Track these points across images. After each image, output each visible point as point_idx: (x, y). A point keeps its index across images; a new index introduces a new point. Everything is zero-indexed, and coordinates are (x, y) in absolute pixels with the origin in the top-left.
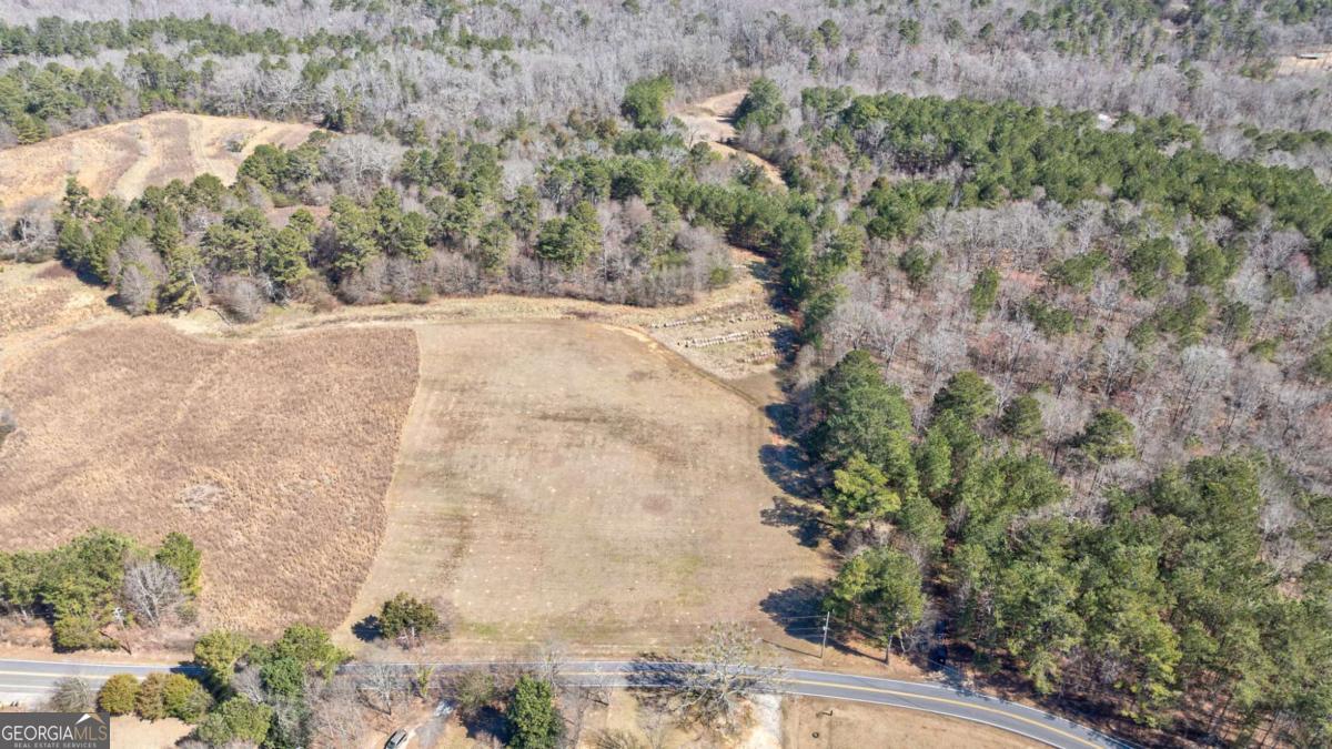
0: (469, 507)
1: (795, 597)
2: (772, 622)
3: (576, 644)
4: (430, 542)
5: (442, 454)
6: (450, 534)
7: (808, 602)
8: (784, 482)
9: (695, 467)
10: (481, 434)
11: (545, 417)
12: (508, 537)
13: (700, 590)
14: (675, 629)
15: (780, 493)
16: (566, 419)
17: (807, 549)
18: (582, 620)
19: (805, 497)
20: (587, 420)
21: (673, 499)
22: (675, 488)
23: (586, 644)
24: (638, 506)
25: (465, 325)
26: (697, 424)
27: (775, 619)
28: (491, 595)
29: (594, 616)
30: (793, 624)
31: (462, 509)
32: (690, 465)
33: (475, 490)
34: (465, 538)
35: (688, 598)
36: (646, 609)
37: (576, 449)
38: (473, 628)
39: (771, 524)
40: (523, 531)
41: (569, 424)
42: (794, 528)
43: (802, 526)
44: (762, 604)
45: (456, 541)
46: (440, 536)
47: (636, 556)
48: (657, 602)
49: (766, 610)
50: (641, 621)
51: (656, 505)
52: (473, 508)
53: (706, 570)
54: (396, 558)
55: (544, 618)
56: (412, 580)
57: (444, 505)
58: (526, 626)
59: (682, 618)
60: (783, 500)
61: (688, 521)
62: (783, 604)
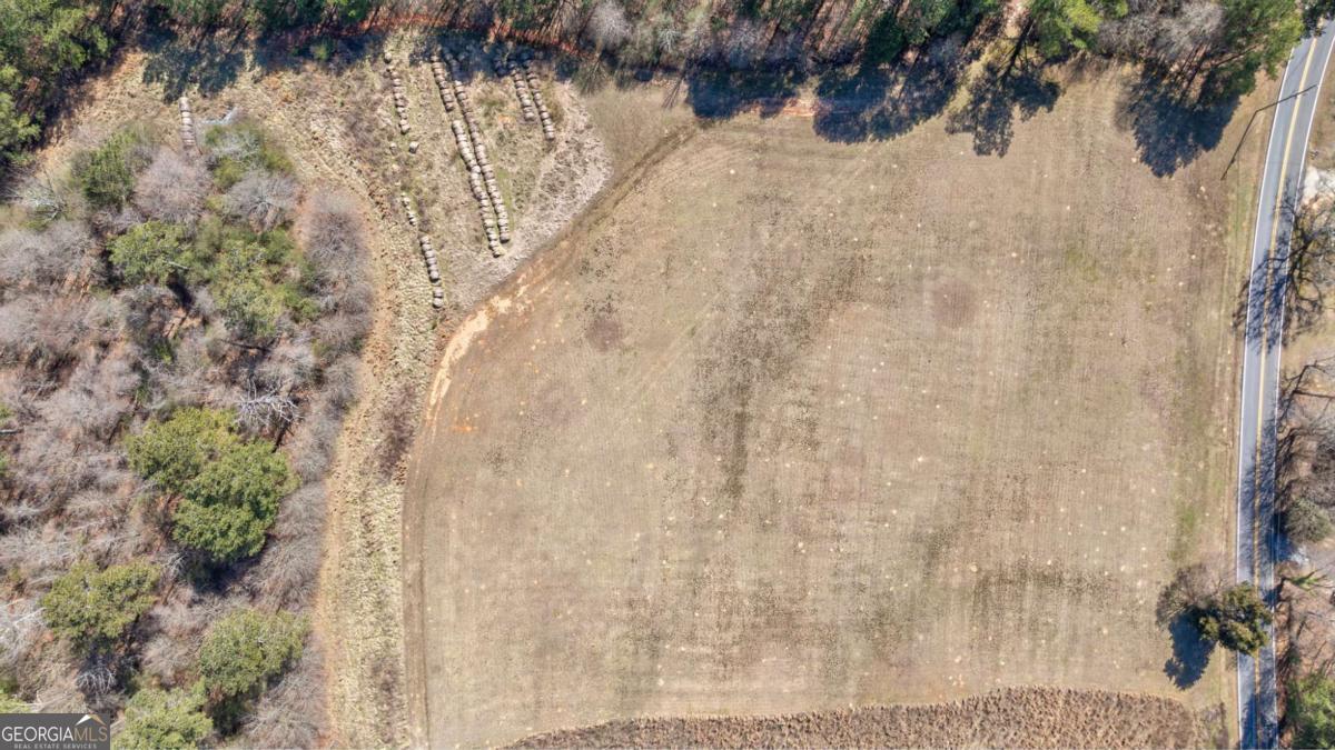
0: (956, 581)
1: (1152, 129)
2: (1192, 165)
3: (1215, 409)
4: (1034, 621)
5: (829, 642)
6: (1019, 597)
7: (1161, 115)
8: (913, 111)
9: (869, 243)
10: (779, 588)
11: (735, 489)
12: (1020, 516)
13: (1128, 252)
14: (1195, 286)
15: (938, 122)
16: (741, 451)
17: (1061, 100)
18: (1175, 404)
19: (951, 85)
20: (742, 418)
21: (943, 280)
22: (919, 277)
23: (1213, 397)
24: (960, 333)
25: (427, 670)
26: (754, 235)
27: (1186, 162)
28: (1131, 523)
29: (1166, 387)
30: (1198, 138)
31: (962, 591)
32: (865, 252)
33: (918, 578)
34: (1024, 575)
35: (1143, 268)
36: (1161, 321)
37: (820, 432)
38: (1185, 539)
39: (1006, 143)
40: (1008, 494)
41: (751, 446)
42: (1016, 111)
43: (1014, 100)
44: (1159, 175)
45: (1030, 587)
46: (1021, 610)
47: (1060, 336)
48: (1148, 308)
49: (1171, 170)
50: (1178, 329)
51: (957, 306)
52: (958, 572)
53: (1093, 243)
54: (1065, 661)
55: (1169, 453)
56: (1105, 631)
57: (953, 619)
58: (1184, 472)
59: (1178, 277)
60: (954, 118)
61: (993, 262)
62: (1162, 147)
